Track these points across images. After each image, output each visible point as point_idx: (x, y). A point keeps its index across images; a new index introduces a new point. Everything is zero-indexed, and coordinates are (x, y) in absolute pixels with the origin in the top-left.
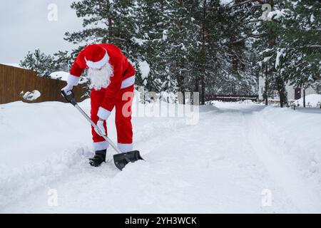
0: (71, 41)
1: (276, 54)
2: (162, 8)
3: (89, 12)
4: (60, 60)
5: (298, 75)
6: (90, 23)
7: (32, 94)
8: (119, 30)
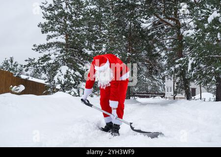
0: (37, 50)
1: (188, 62)
3: (52, 29)
4: (29, 65)
5: (204, 76)
6: (52, 38)
7: (18, 88)
8: (74, 43)
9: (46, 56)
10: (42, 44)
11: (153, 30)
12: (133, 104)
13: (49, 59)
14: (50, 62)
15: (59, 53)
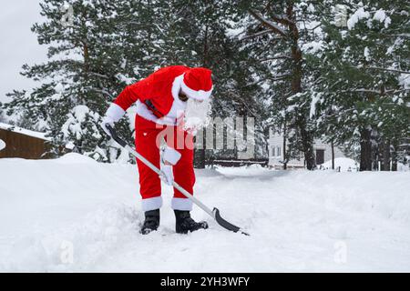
0: (30, 76)
1: (311, 100)
2: (149, 37)
3: (59, 36)
4: (15, 103)
5: (339, 126)
6: (58, 52)
8: (100, 63)
9: (47, 86)
10: (39, 63)
11: (247, 42)
12: (210, 178)
13: (53, 92)
14: (55, 97)
15: (71, 81)
